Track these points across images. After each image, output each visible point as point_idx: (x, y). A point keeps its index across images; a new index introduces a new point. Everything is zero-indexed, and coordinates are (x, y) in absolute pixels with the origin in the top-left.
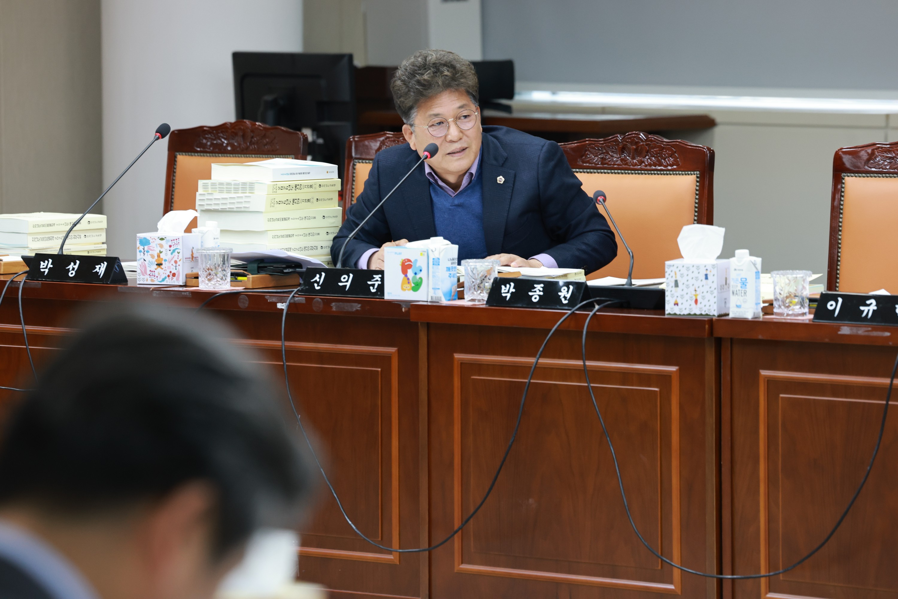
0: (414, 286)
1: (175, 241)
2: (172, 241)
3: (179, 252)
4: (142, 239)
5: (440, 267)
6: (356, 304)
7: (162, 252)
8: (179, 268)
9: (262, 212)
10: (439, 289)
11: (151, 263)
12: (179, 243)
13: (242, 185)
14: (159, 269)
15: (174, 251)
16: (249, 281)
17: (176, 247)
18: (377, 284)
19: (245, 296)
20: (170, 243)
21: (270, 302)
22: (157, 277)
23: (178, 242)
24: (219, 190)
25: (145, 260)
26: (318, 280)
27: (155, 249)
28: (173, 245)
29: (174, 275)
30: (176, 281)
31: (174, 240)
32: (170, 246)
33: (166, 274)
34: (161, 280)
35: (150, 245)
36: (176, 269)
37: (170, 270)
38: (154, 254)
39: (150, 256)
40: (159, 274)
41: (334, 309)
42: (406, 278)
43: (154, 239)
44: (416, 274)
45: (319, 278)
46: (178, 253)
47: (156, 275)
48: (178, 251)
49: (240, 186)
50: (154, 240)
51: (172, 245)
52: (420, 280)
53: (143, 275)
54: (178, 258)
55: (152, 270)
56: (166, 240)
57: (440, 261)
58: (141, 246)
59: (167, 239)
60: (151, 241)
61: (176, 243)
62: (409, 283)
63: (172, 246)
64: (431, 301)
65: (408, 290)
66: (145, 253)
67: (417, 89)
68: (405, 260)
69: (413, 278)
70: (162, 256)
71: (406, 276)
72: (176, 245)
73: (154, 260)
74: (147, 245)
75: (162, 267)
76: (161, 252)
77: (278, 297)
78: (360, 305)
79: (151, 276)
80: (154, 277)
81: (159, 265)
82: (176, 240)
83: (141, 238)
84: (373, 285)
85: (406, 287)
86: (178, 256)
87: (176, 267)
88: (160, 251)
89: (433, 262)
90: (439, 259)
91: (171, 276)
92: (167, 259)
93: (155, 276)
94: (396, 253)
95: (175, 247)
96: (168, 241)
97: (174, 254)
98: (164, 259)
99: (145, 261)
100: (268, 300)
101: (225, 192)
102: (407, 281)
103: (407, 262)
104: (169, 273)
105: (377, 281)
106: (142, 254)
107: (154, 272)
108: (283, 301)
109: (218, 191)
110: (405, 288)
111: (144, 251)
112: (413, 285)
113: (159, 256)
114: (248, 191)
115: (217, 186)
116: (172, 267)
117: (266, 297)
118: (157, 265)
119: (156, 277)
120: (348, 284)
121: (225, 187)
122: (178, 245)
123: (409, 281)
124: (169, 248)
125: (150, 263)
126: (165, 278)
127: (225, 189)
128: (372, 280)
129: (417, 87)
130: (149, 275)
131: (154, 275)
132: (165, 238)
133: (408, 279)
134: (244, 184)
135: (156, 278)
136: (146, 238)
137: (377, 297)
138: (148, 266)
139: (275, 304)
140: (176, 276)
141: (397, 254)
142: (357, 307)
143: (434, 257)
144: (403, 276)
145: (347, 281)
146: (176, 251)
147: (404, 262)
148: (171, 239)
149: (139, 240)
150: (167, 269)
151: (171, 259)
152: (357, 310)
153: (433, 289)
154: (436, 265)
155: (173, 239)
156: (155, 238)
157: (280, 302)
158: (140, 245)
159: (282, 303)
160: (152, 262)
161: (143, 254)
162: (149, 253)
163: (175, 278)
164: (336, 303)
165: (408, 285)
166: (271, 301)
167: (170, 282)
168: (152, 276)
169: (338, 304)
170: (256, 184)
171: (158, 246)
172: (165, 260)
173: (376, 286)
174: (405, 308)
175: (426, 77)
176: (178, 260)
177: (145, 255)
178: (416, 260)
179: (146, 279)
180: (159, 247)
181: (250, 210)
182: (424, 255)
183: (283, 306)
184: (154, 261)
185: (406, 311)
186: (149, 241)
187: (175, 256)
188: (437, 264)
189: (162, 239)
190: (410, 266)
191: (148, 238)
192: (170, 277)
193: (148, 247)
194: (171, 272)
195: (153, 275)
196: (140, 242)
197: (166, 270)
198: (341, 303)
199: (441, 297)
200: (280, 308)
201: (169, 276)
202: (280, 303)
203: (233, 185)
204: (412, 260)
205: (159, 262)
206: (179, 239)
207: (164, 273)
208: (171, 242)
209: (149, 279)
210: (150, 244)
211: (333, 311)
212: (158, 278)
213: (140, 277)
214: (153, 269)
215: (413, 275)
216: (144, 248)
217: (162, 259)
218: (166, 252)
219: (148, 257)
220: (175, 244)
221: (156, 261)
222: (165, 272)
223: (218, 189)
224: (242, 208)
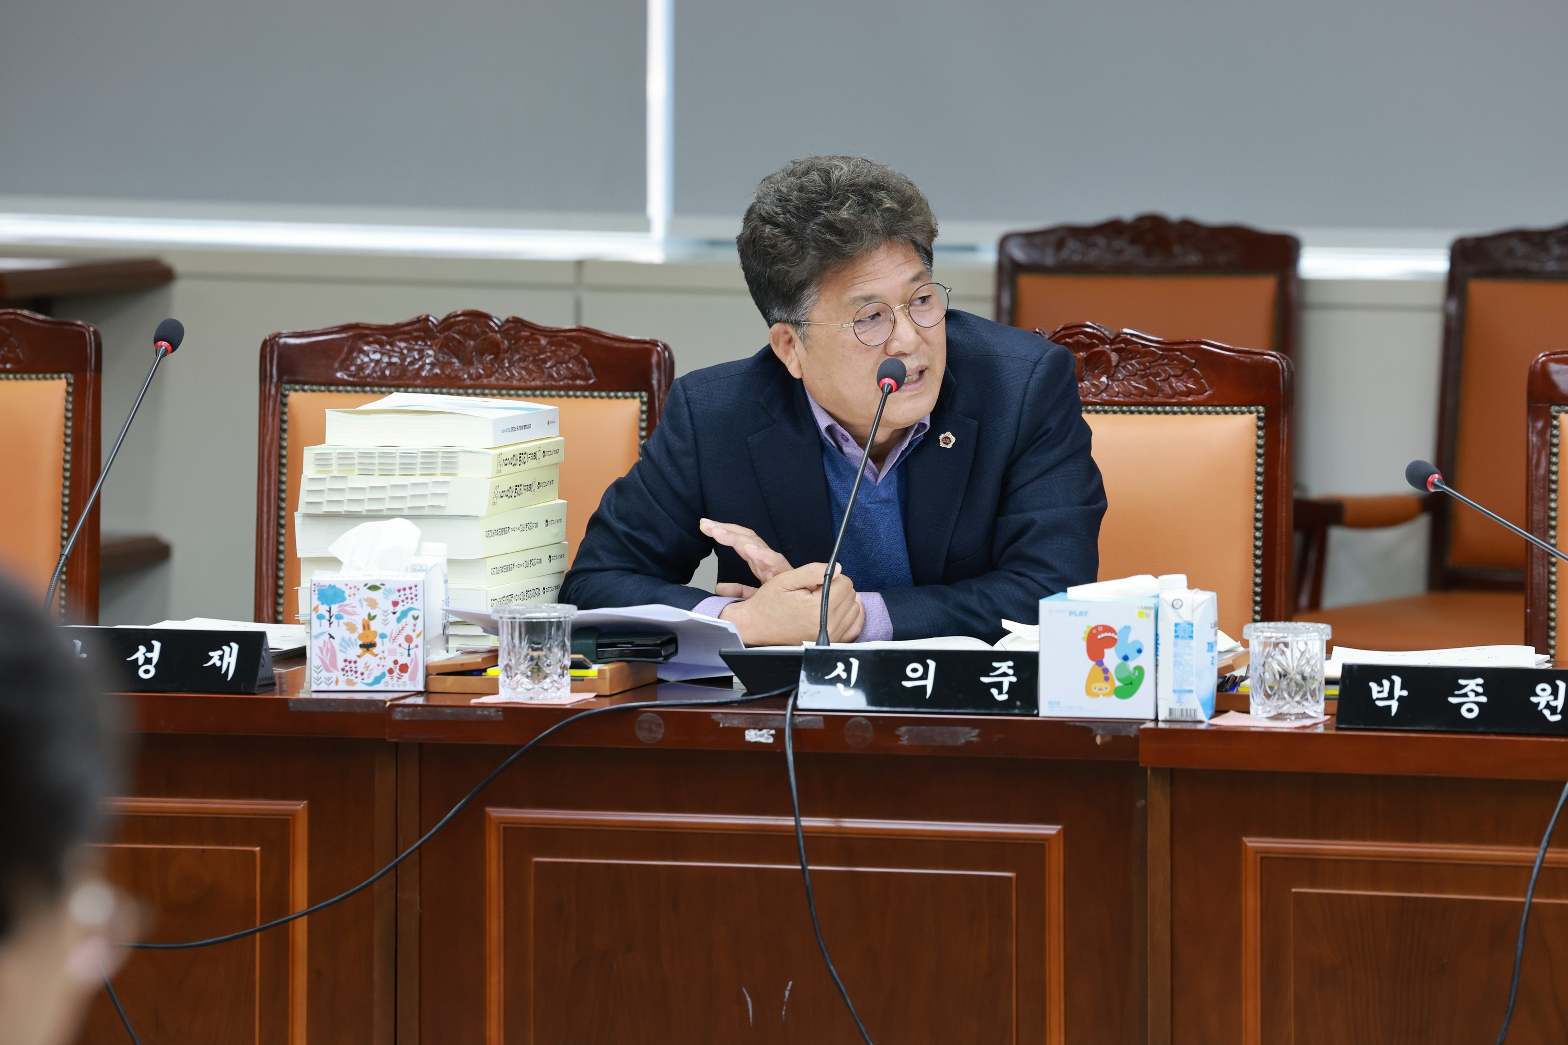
0: (1119, 687)
1: (408, 591)
2: (399, 591)
3: (416, 616)
4: (324, 588)
5: (1193, 643)
6: (967, 729)
7: (375, 617)
8: (415, 653)
9: (476, 517)
10: (1191, 691)
11: (346, 643)
12: (416, 595)
13: (422, 456)
14: (368, 657)
15: (404, 614)
16: (605, 679)
17: (410, 605)
18: (1006, 682)
19: (654, 715)
20: (395, 597)
21: (724, 728)
22: (362, 674)
23: (414, 593)
24: (360, 469)
25: (331, 637)
26: (844, 675)
27: (358, 610)
28: (403, 601)
29: (404, 668)
30: (408, 682)
31: (404, 589)
32: (395, 604)
33: (383, 666)
34: (371, 680)
35: (345, 603)
36: (409, 655)
37: (394, 658)
38: (354, 623)
39: (345, 627)
40: (367, 667)
41: (905, 741)
42: (1099, 669)
43: (355, 587)
44: (1126, 658)
45: (844, 671)
46: (416, 618)
47: (360, 670)
48: (416, 613)
49: (419, 460)
50: (353, 590)
51: (400, 600)
52: (1137, 673)
53: (328, 670)
54: (414, 631)
55: (349, 659)
56: (385, 590)
57: (1195, 629)
58: (323, 604)
59: (387, 587)
60: (347, 592)
61: (410, 596)
62: (1107, 679)
63: (401, 604)
64: (1168, 718)
65: (1104, 695)
66: (332, 620)
67: (827, 241)
68: (1096, 627)
69: (1118, 668)
70: (374, 625)
71: (1100, 663)
72: (409, 600)
73: (355, 636)
74: (338, 603)
75: (375, 650)
76: (371, 618)
77: (747, 716)
78: (977, 731)
79: (347, 672)
80: (355, 675)
81: (368, 646)
82: (410, 588)
83: (323, 586)
84: (999, 686)
85: (1100, 689)
86: (415, 625)
87: (409, 650)
88: (369, 615)
89: (1176, 631)
90: (1192, 625)
91: (397, 671)
92: (388, 633)
93: (356, 672)
94: (1071, 613)
95: (407, 606)
96: (390, 592)
97: (404, 621)
98: (379, 632)
99: (331, 639)
100: (719, 724)
101: (377, 473)
102: (1102, 675)
103: (1104, 632)
104: (392, 665)
105: (1005, 674)
106: (325, 622)
107: (355, 662)
108: (761, 725)
109: (357, 472)
110: (1096, 691)
111: (331, 617)
112: (1118, 684)
113: (366, 627)
114: (439, 471)
115: (356, 461)
116: (400, 650)
117: (714, 717)
118: (361, 646)
119: (358, 674)
120: (929, 683)
121: (376, 461)
122: (414, 600)
123: (1108, 675)
124: (392, 609)
125: (344, 644)
126: (383, 675)
127: (377, 467)
128: (991, 674)
129: (828, 237)
130: (343, 670)
131: (354, 669)
132: (383, 585)
133: (1106, 671)
134: (429, 454)
135: (360, 677)
136: (334, 586)
137: (1017, 711)
138: (341, 651)
139: (741, 732)
140: (409, 670)
141: (1076, 615)
142: (973, 735)
143: (1178, 621)
144: (1092, 663)
145: (924, 676)
146: (411, 614)
147: (1094, 631)
148: (397, 588)
149: (317, 592)
150: (386, 654)
151: (398, 632)
152: (969, 743)
153: (1175, 691)
154: (1183, 638)
155: (401, 588)
156: (358, 587)
157: (752, 726)
158: (319, 603)
159: (760, 730)
160: (350, 639)
161: (328, 623)
162: (341, 621)
163: (406, 676)
164: (909, 727)
165: (1104, 685)
166: (727, 725)
167: (393, 685)
168: (349, 673)
169: (915, 729)
170: (461, 454)
171: (365, 603)
172: (383, 636)
173: (1006, 688)
174: (1102, 736)
175: (844, 214)
176: (414, 635)
177: (332, 625)
178: (1127, 629)
179: (334, 679)
180: (368, 605)
181: (448, 512)
182: (1147, 615)
183: (762, 736)
184: (355, 638)
185: (1104, 744)
186: (344, 592)
187: (406, 625)
188: (1187, 635)
189: (374, 588)
190: (1111, 642)
191: (339, 586)
192: (395, 675)
193: (339, 607)
194: (396, 662)
195: (351, 671)
196: (319, 594)
197: (385, 658)
198: (924, 727)
199: (1195, 710)
200: (753, 740)
201: (391, 671)
202: (755, 729)
203: (398, 457)
204: (1117, 630)
205: (368, 641)
206: (417, 588)
207: (379, 665)
208: (398, 594)
209: (343, 679)
210: (344, 599)
211: (903, 746)
212: (365, 676)
213: (320, 675)
214: (352, 657)
215: (1119, 661)
216: (330, 608)
217: (375, 632)
218: (384, 618)
219: (339, 630)
220: (407, 598)
221: (360, 637)
222: (383, 662)
223: (357, 467)
224: (427, 508)
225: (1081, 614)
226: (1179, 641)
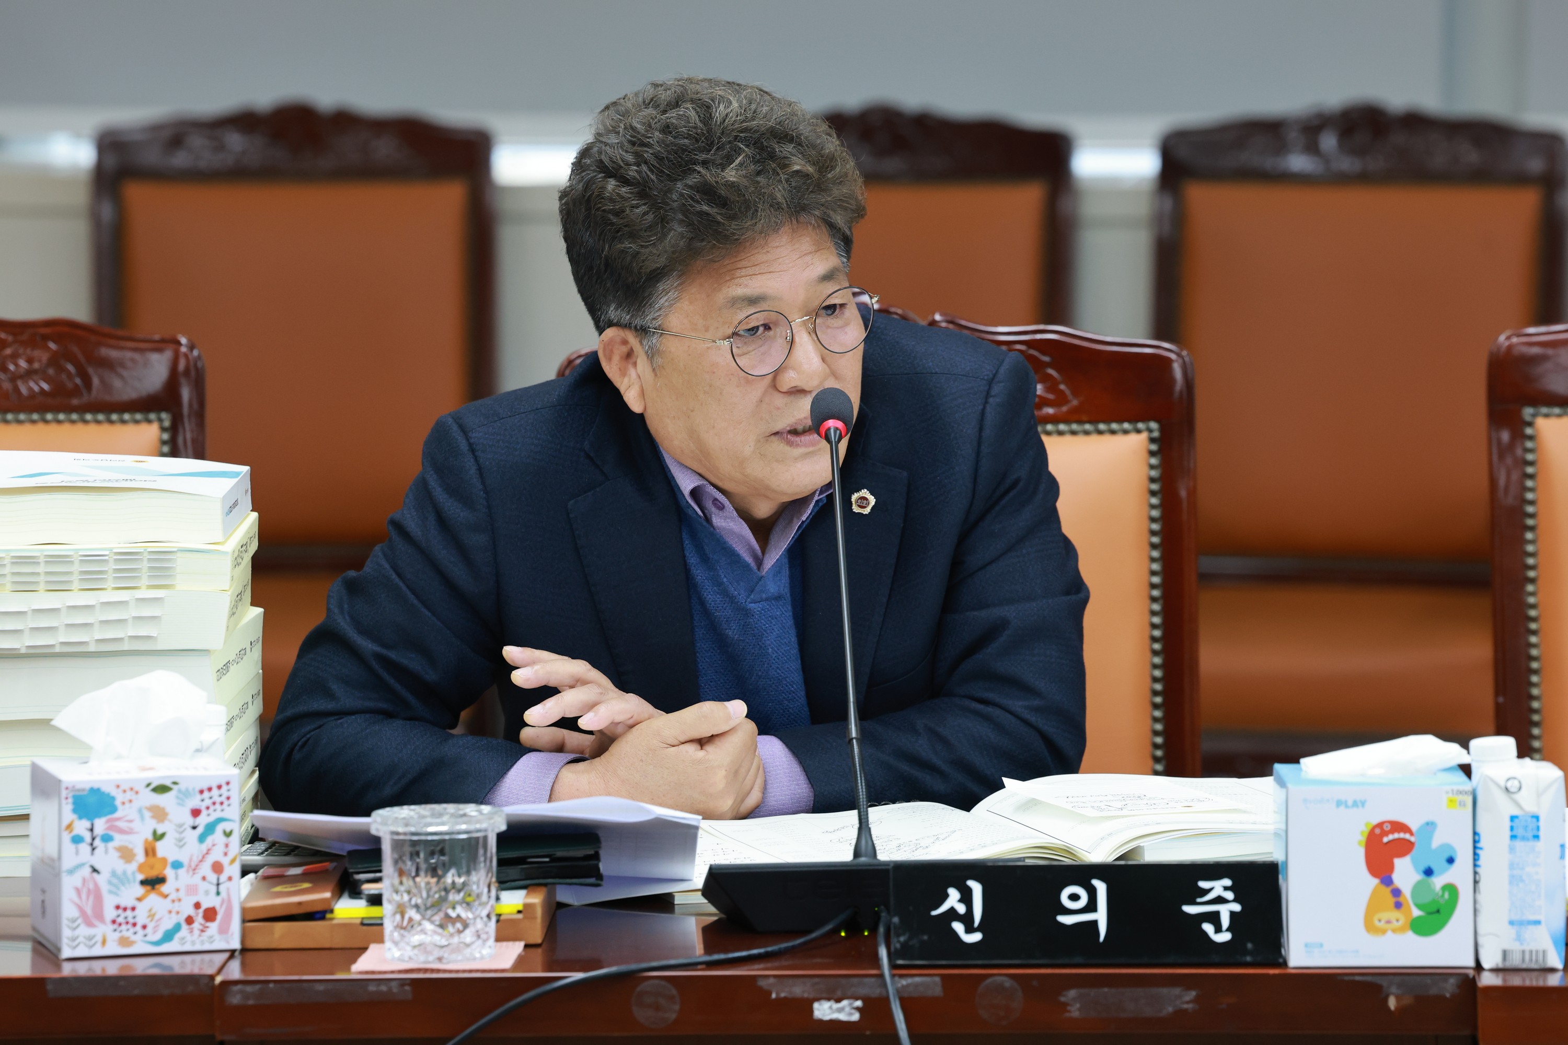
0: (1419, 918)
1: (215, 792)
2: (201, 792)
3: (228, 830)
4: (81, 793)
5: (1540, 845)
6: (1177, 991)
7: (163, 835)
8: (228, 889)
9: (206, 652)
10: (1538, 923)
11: (119, 880)
12: (228, 798)
13: (116, 560)
14: (153, 899)
15: (210, 828)
16: (535, 918)
17: (218, 814)
18: (1225, 912)
19: (663, 983)
20: (195, 802)
21: (778, 999)
22: (144, 927)
23: (225, 794)
24: (14, 582)
25: (95, 870)
26: (961, 909)
27: (136, 825)
28: (208, 808)
29: (210, 915)
30: (217, 937)
31: (210, 789)
32: (196, 813)
33: (178, 913)
34: (158, 936)
35: (116, 815)
36: (218, 893)
37: (194, 900)
38: (130, 846)
39: (117, 854)
40: (151, 916)
41: (1075, 1011)
42: (1387, 891)
43: (132, 789)
44: (1429, 872)
45: (960, 901)
46: (228, 834)
47: (141, 921)
48: (227, 826)
49: (112, 566)
50: (129, 795)
51: (203, 806)
52: (1446, 896)
53: (90, 924)
54: (226, 854)
55: (123, 905)
56: (180, 791)
57: (1542, 823)
58: (80, 818)
59: (182, 786)
60: (120, 798)
61: (218, 800)
62: (1398, 905)
63: (204, 812)
64: (1501, 965)
65: (1394, 931)
66: (97, 842)
68: (1380, 825)
69: (1417, 888)
70: (162, 849)
71: (1387, 880)
72: (218, 806)
73: (133, 867)
74: (106, 815)
75: (165, 888)
76: (158, 837)
77: (817, 980)
78: (1193, 994)
79: (120, 925)
80: (132, 930)
81: (153, 882)
82: (219, 787)
83: (79, 790)
84: (1214, 918)
85: (1388, 922)
86: (227, 846)
87: (218, 884)
88: (155, 832)
89: (1512, 828)
90: (1537, 818)
91: (199, 919)
92: (185, 860)
93: (134, 925)
94: (1339, 803)
95: (214, 816)
96: (186, 794)
97: (210, 840)
98: (171, 859)
99: (95, 874)
100: (770, 993)
101: (42, 587)
102: (1391, 900)
103: (1392, 831)
104: (191, 911)
105: (1220, 900)
106: (85, 848)
107: (133, 909)
108: (839, 994)
109: (9, 587)
110: (1382, 925)
111: (93, 839)
112: (1416, 912)
113: (150, 851)
114: (144, 582)
115: (7, 570)
116: (204, 886)
117: (762, 983)
118: (143, 883)
119: (138, 928)
120: (1101, 916)
121: (41, 569)
122: (225, 806)
123: (1401, 899)
124: (190, 821)
125: (115, 881)
126: (177, 928)
127: (42, 578)
128: (1199, 900)
129: (704, 208)
130: (114, 922)
131: (131, 920)
132: (175, 783)
133: (1397, 892)
134: (128, 556)
135: (141, 932)
136: (98, 790)
137: (1249, 959)
138: (110, 892)
139: (807, 1006)
140: (219, 917)
141: (1347, 806)
142: (1186, 999)
143: (1516, 812)
144: (1375, 881)
145: (1091, 907)
146: (220, 828)
147: (1378, 831)
148: (198, 788)
149: (70, 800)
150: (182, 894)
151: (200, 857)
152: (1180, 1013)
153: (1511, 923)
154: (1524, 838)
155: (205, 786)
156: (136, 788)
157: (824, 995)
158: (74, 817)
159: (838, 1000)
160: (125, 873)
161: (89, 849)
162: (111, 845)
163: (213, 927)
164: (1083, 991)
165: (1394, 915)
166: (783, 995)
167: (193, 943)
168: (124, 927)
169: (1093, 992)
170: (179, 554)
171: (147, 814)
172: (177, 865)
173: (1225, 921)
174: (1398, 998)
175: (733, 175)
176: (225, 861)
177: (96, 851)
178: (1430, 826)
179: (99, 938)
180: (153, 817)
181: (160, 647)
182: (1462, 804)
183: (840, 1010)
184: (134, 871)
185: (1401, 1010)
186: (113, 798)
187: (214, 845)
188: (1530, 834)
189: (162, 789)
190: (1405, 848)
191: (106, 789)
192: (196, 925)
193: (108, 821)
194: (197, 906)
195: (127, 923)
196: (74, 803)
197: (180, 900)
198: (1106, 990)
199: (1544, 952)
200: (827, 1018)
201: (190, 920)
202: (829, 999)
203: (76, 562)
204: (1414, 828)
205: (153, 874)
206: (230, 786)
207: (170, 912)
208: (199, 797)
209: (112, 937)
210: (114, 809)
211: (1073, 1020)
212: (149, 930)
213: (77, 932)
214: (128, 901)
215: (1418, 877)
216: (92, 825)
217: (164, 860)
218: (177, 836)
219: (107, 859)
220: (214, 803)
221: (141, 868)
222: (176, 906)
223: (9, 578)
224: (126, 640)
225: (1355, 804)
226: (1518, 844)
